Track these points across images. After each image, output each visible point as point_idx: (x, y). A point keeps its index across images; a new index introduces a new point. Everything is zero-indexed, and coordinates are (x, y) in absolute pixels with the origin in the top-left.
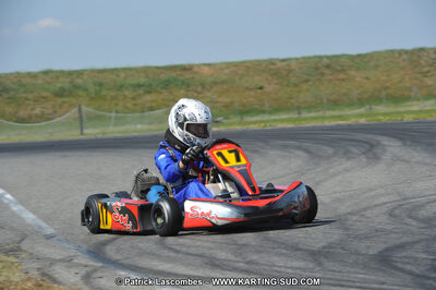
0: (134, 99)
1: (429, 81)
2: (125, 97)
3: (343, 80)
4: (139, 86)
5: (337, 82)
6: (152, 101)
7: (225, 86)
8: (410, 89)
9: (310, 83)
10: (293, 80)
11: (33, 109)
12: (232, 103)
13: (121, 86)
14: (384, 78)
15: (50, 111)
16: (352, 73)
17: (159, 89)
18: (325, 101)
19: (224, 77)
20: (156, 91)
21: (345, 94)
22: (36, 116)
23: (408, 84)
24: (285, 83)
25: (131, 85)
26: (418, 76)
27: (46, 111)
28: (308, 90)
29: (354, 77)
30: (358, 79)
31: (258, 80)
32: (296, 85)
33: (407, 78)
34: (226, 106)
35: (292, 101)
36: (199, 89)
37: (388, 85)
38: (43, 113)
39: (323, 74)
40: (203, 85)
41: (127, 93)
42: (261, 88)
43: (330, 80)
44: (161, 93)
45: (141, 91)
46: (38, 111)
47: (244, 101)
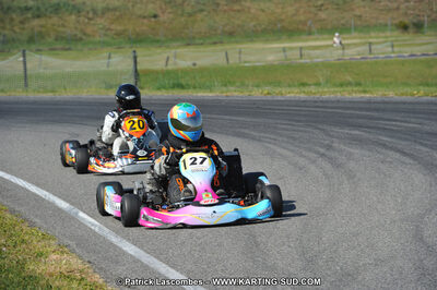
0: (22, 22)
1: (323, 15)
2: (12, 20)
3: (239, 11)
4: (28, 9)
5: (232, 13)
6: (42, 26)
7: (117, 13)
8: (304, 23)
9: (205, 13)
10: (188, 9)
12: (125, 31)
13: (9, 8)
14: (279, 11)
16: (248, 4)
17: (48, 14)
18: (219, 32)
19: (117, 4)
20: (45, 15)
21: (239, 26)
23: (302, 18)
24: (180, 12)
25: (20, 8)
26: (313, 9)
28: (202, 20)
29: (249, 8)
30: (253, 11)
31: (151, 9)
32: (190, 15)
33: (302, 11)
34: (119, 34)
35: (186, 31)
36: (91, 15)
37: (283, 17)
39: (218, 4)
40: (95, 11)
41: (14, 16)
42: (155, 16)
43: (225, 11)
44: (50, 18)
45: (29, 15)
47: (137, 29)
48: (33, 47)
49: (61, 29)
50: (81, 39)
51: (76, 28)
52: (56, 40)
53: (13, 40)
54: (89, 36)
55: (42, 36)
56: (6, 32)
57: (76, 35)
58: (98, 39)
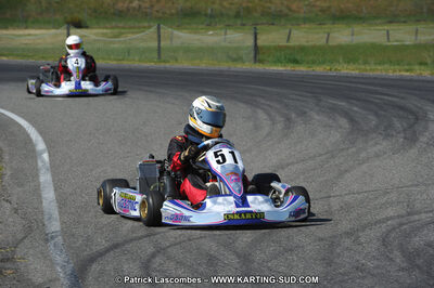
11: (131, 2)
12: (329, 7)
15: (147, 5)
22: (134, 8)
27: (144, 5)
34: (323, 11)
38: (140, 6)
46: (135, 4)
47: (342, 6)
48: (239, 22)
49: (269, 5)
50: (286, 15)
51: (282, 4)
52: (262, 15)
53: (222, 15)
54: (294, 11)
55: (248, 11)
56: (216, 6)
57: (281, 11)
58: (302, 15)
